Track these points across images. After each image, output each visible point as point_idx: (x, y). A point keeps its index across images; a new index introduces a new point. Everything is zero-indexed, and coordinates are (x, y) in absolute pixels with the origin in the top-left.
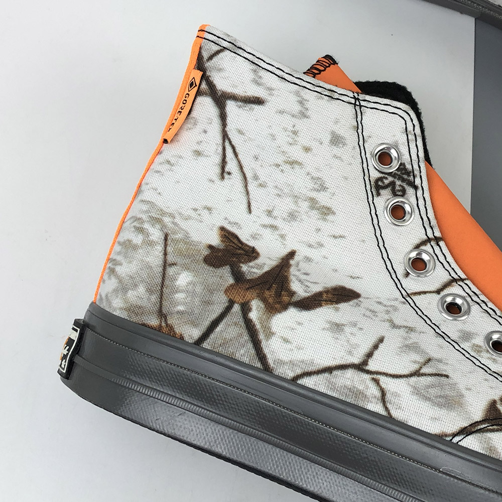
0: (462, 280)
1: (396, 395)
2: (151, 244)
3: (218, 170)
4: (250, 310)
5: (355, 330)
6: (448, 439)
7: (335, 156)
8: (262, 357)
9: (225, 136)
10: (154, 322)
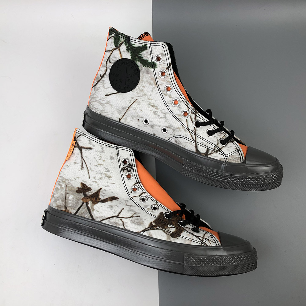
0: (146, 192)
1: (127, 223)
2: (62, 188)
3: (81, 167)
4: (88, 204)
5: (116, 207)
6: (140, 233)
7: (112, 162)
8: (92, 216)
9: (82, 158)
10: (64, 209)
